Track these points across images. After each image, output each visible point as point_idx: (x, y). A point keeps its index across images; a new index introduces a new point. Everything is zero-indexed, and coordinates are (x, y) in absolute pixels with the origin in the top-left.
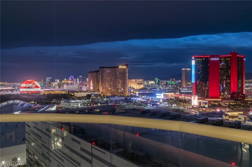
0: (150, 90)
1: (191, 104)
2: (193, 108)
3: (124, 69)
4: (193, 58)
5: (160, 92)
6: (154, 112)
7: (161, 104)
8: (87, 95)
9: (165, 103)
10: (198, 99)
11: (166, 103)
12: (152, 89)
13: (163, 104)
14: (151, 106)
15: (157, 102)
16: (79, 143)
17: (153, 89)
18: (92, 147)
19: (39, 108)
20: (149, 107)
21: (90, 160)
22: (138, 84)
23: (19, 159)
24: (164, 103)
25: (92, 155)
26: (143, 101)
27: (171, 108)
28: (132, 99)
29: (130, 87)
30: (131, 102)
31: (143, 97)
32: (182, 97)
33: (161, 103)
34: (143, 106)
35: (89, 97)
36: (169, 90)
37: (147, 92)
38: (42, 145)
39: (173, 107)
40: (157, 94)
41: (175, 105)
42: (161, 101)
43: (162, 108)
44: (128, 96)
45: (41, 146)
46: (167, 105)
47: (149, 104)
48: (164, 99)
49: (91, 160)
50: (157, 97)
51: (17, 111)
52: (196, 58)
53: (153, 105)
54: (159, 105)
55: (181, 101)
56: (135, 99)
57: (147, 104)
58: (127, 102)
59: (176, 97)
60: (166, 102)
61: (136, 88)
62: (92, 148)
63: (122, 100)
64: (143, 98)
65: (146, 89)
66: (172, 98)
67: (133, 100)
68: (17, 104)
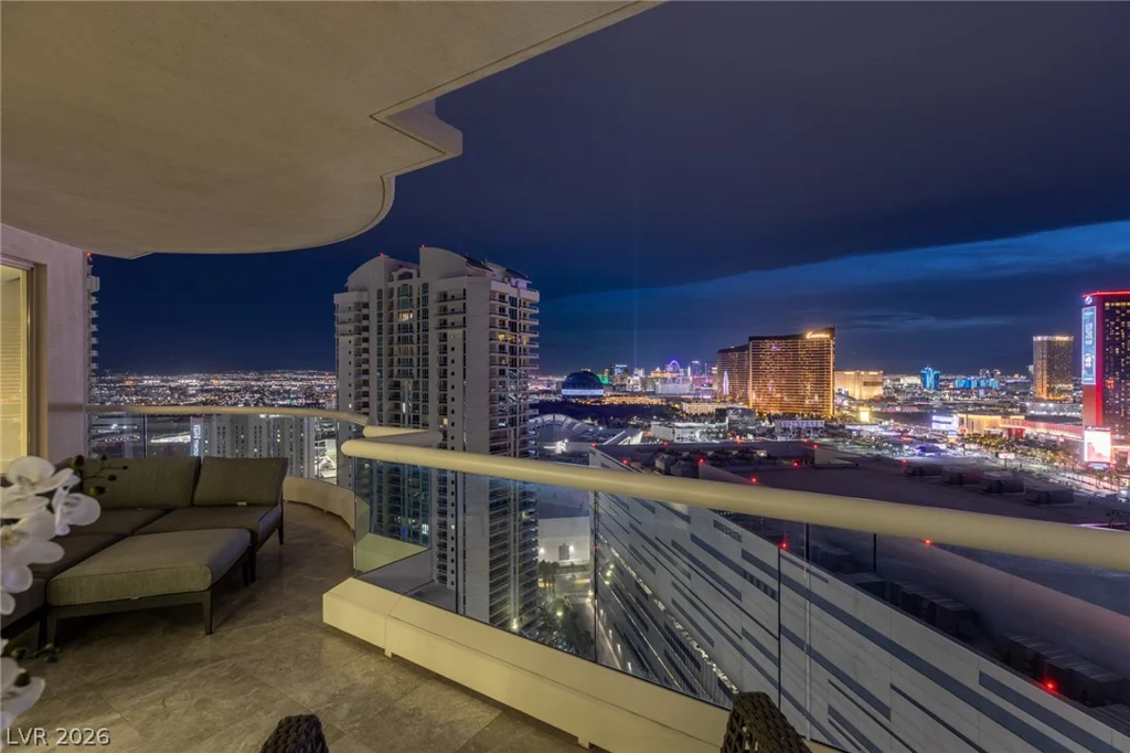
0: (909, 403)
1: (1078, 457)
2: (1088, 470)
3: (821, 342)
4: (1088, 299)
5: (946, 410)
6: (960, 475)
7: (951, 448)
8: (717, 410)
9: (967, 446)
10: (1115, 442)
11: (973, 446)
12: (913, 399)
13: (960, 450)
14: (917, 451)
15: (935, 441)
16: (738, 538)
17: (917, 399)
18: (780, 555)
19: (607, 436)
20: (909, 454)
21: (773, 592)
22: (865, 384)
23: (572, 549)
24: (963, 446)
25: (780, 577)
26: (886, 437)
27: (994, 465)
28: (848, 427)
29: (840, 394)
30: (847, 435)
31: (886, 423)
32: (1040, 431)
33: (952, 446)
34: (887, 452)
35: (721, 414)
36: (980, 405)
37: (898, 409)
38: (631, 526)
39: (1002, 463)
40: (934, 418)
41: (1011, 456)
42: (952, 438)
43: (959, 462)
44: (833, 419)
45: (627, 527)
46: (976, 455)
47: (906, 447)
48: (963, 435)
49: (777, 589)
50: (934, 426)
51: (562, 439)
52: (1100, 301)
53: (923, 449)
54: (942, 451)
55: (1032, 443)
56: (858, 427)
57: (899, 445)
58: (833, 435)
59: (1010, 430)
60: (970, 442)
61: (857, 397)
62: (782, 560)
63: (816, 429)
64: (885, 428)
65: (894, 399)
66: (997, 431)
67: (851, 431)
68: (560, 425)
